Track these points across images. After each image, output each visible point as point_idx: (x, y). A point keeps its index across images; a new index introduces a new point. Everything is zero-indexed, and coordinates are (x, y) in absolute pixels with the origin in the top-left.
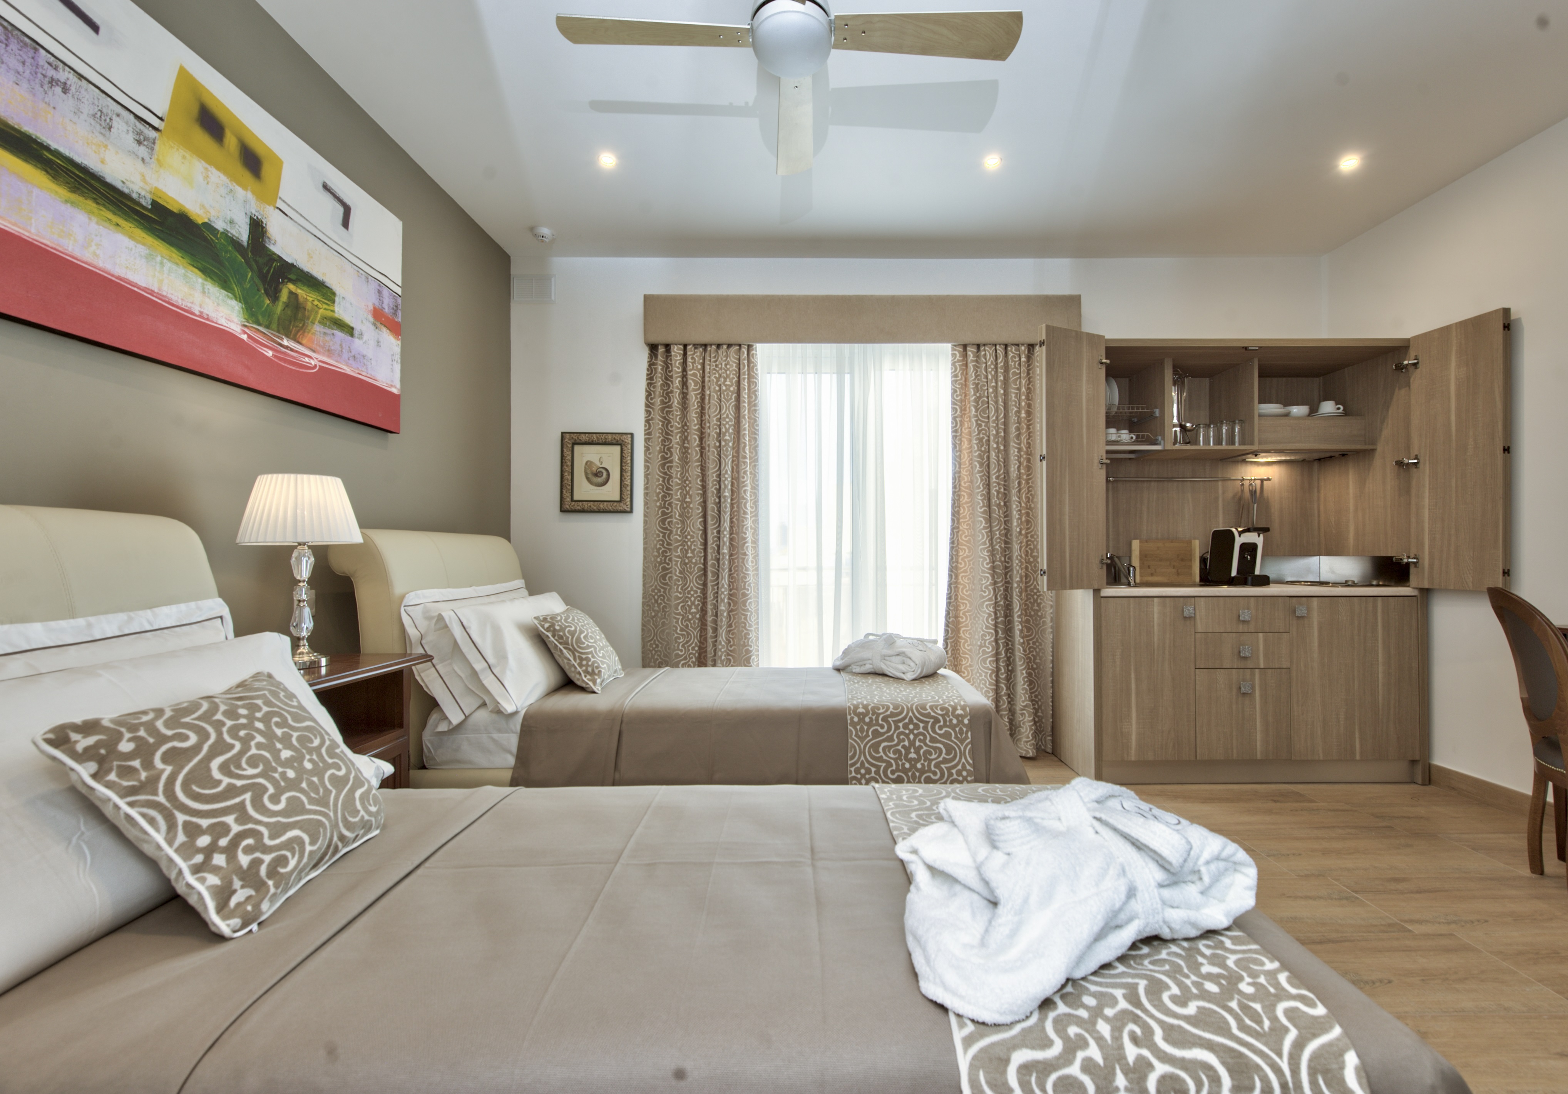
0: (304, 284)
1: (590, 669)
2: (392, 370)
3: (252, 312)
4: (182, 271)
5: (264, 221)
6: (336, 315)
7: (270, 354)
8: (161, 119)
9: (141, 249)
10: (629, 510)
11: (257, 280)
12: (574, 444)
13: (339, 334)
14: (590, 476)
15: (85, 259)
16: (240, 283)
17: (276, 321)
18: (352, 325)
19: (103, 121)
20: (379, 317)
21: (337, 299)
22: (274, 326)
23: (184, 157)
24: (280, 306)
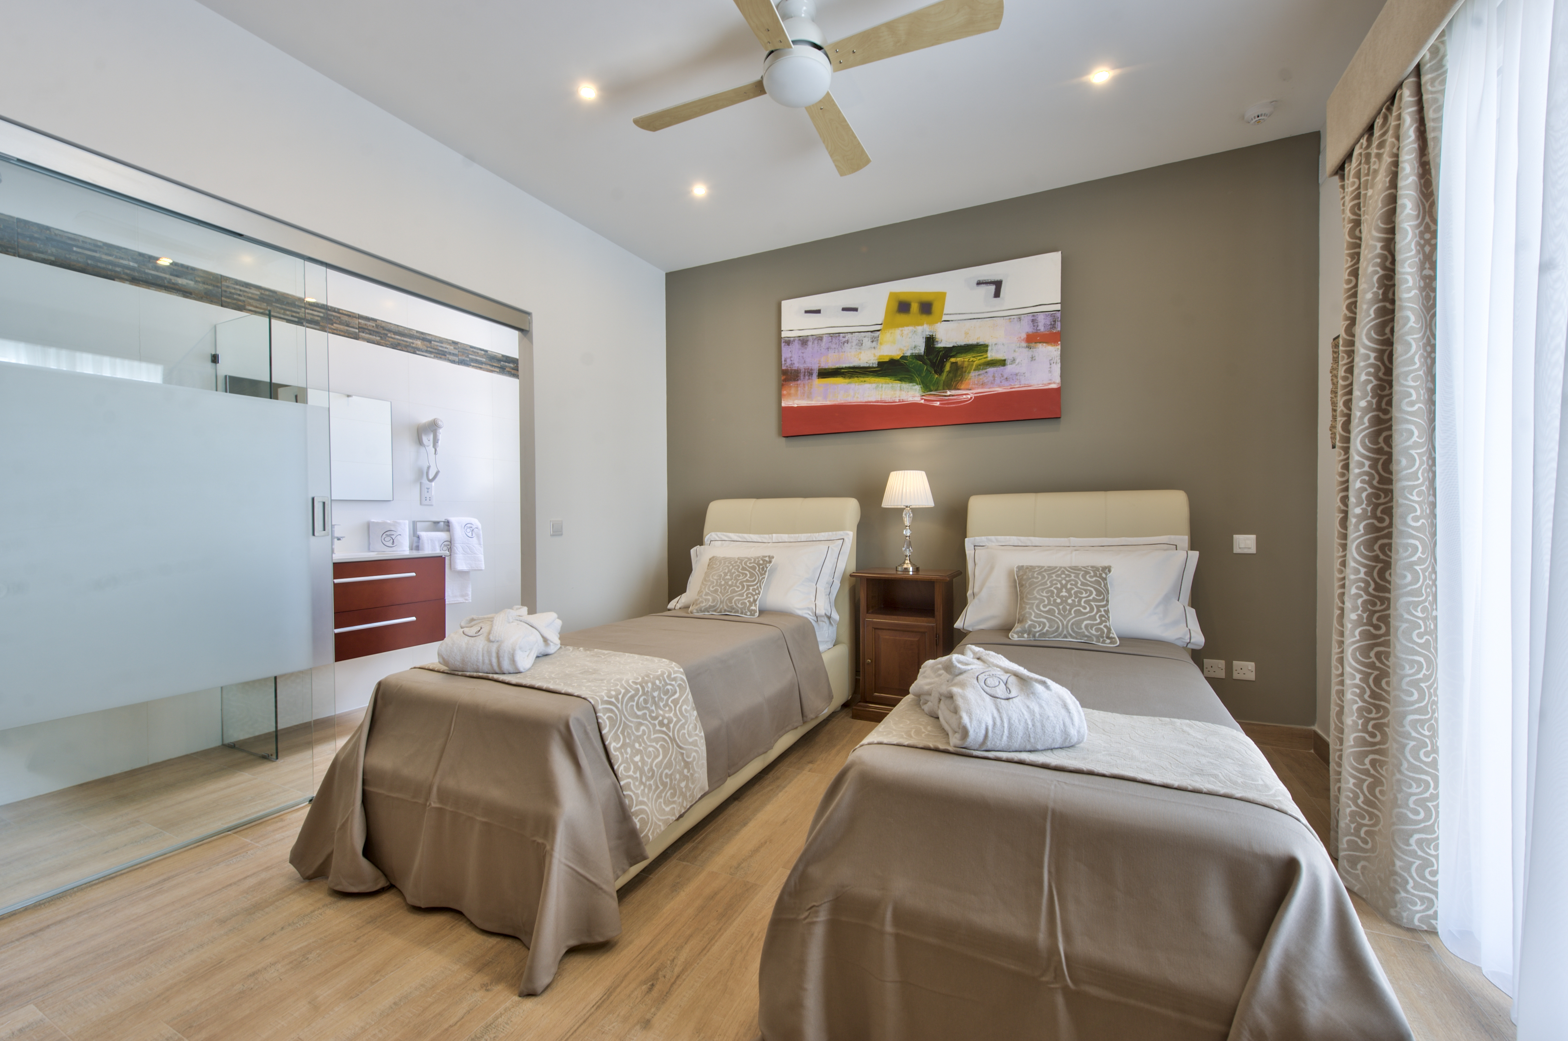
0: (961, 353)
2: (1050, 372)
3: (927, 386)
4: (891, 385)
5: (934, 334)
6: (989, 359)
7: (938, 404)
8: (881, 324)
9: (874, 385)
11: (929, 369)
13: (991, 370)
15: (854, 401)
16: (919, 375)
17: (942, 384)
18: (1003, 358)
19: (860, 344)
20: (1032, 339)
21: (989, 348)
22: (941, 387)
23: (891, 333)
24: (944, 375)
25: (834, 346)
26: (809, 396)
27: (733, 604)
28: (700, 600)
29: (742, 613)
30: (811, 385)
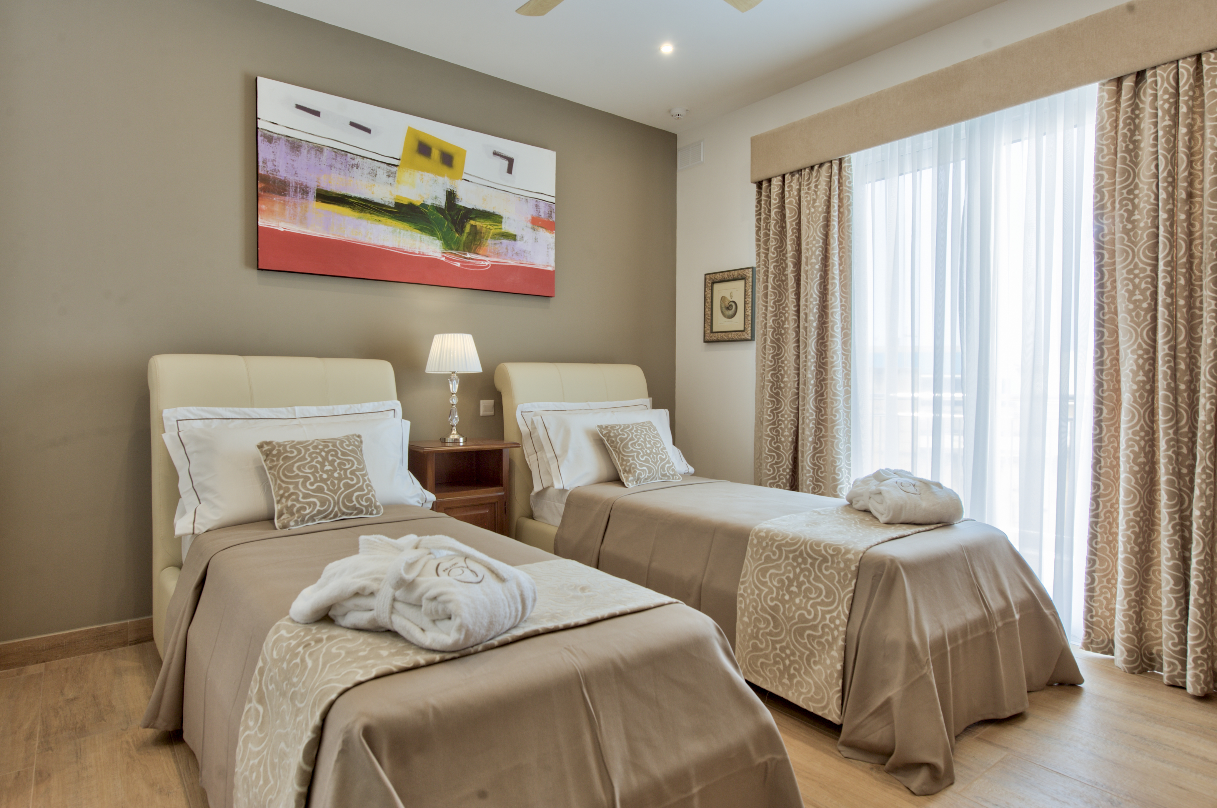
0: (480, 218)
1: (627, 469)
2: (548, 255)
3: (448, 244)
4: (409, 233)
5: (455, 190)
6: (503, 230)
7: (458, 265)
8: (399, 160)
9: (390, 229)
10: (750, 338)
11: (451, 225)
12: (713, 283)
13: (505, 242)
14: (724, 309)
15: (366, 242)
16: (441, 230)
17: (462, 245)
18: (515, 233)
19: (373, 174)
20: (537, 222)
21: (503, 220)
22: (461, 248)
23: (410, 174)
24: (465, 235)
25: (338, 166)
26: (303, 221)
27: (355, 502)
28: (298, 505)
29: (366, 514)
30: (306, 207)
